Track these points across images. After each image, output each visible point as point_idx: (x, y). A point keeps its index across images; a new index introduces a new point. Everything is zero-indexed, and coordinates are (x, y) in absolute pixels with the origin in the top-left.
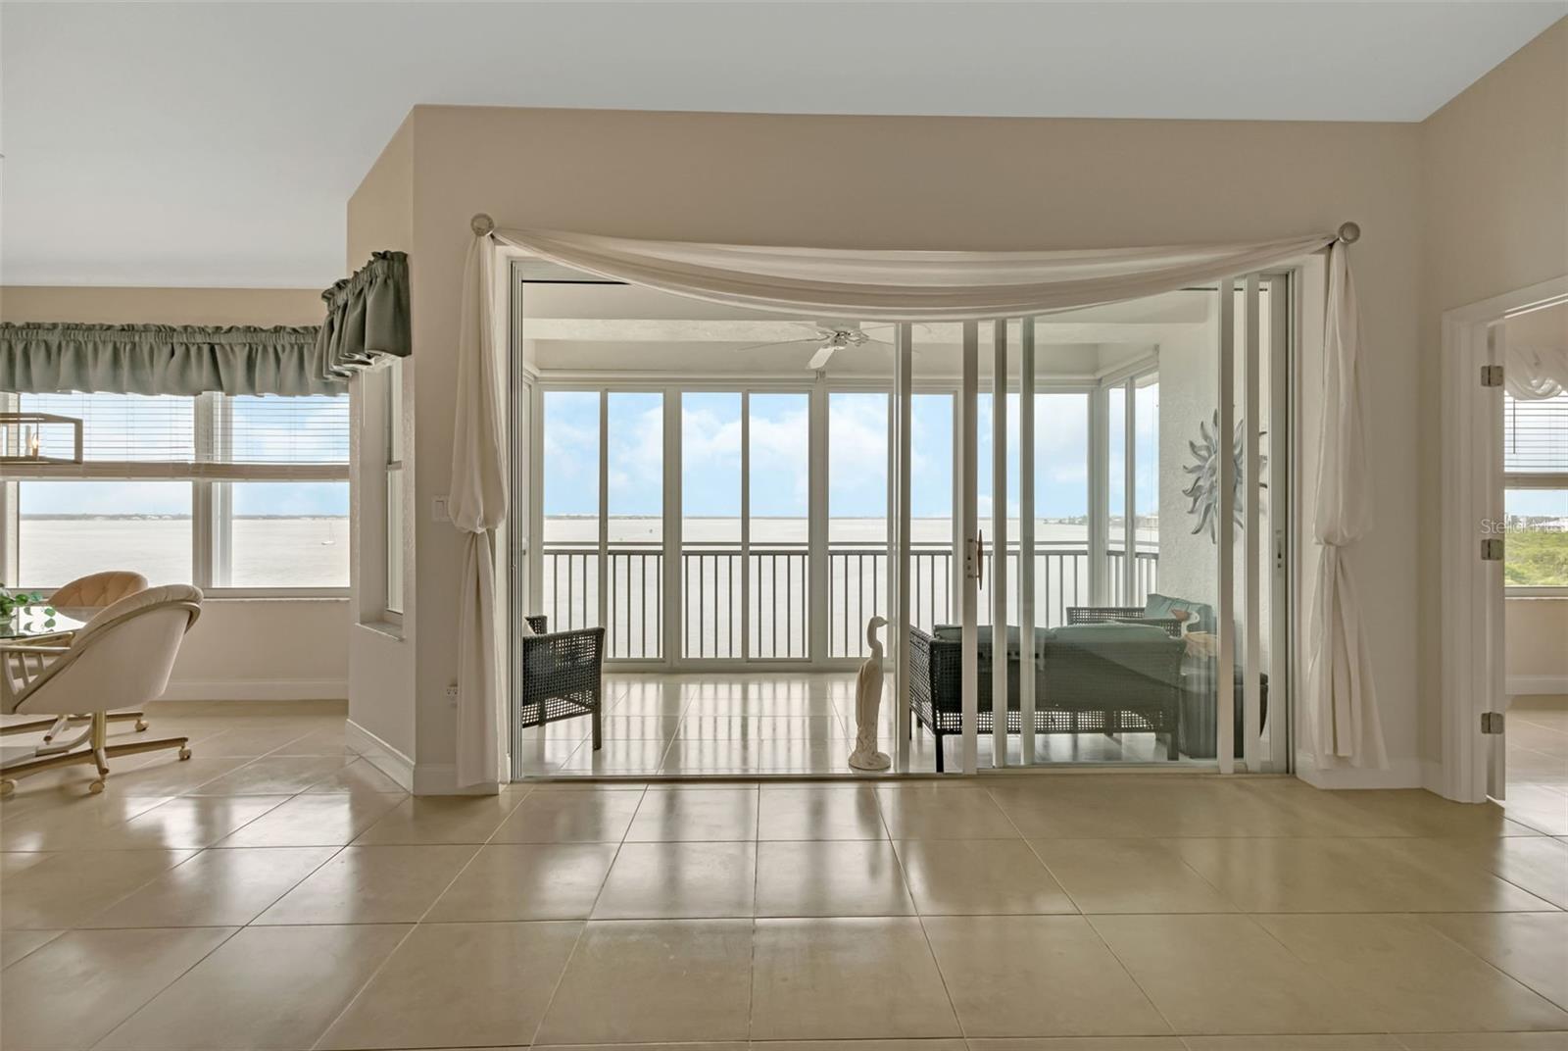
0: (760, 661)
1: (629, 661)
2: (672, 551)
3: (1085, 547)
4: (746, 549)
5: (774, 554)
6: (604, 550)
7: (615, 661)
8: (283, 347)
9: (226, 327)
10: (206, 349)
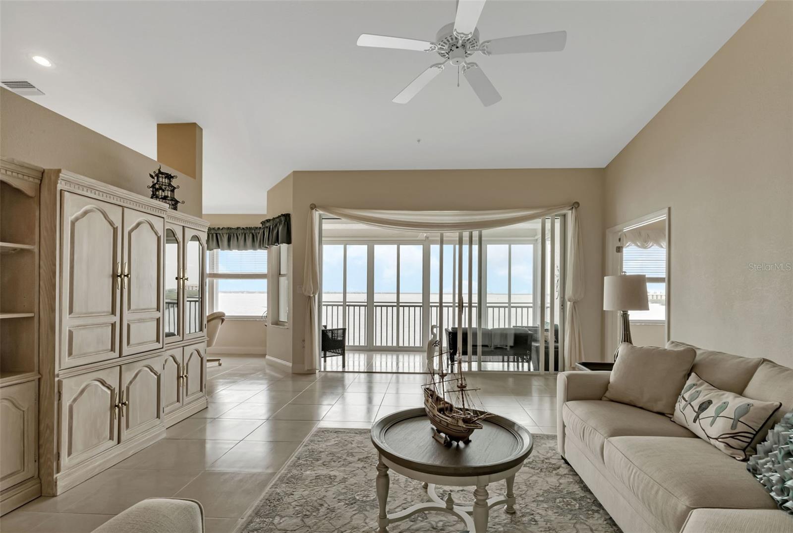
0: (403, 347)
1: (354, 346)
2: (370, 305)
3: (531, 305)
4: (398, 305)
5: (409, 306)
6: (345, 305)
7: (349, 346)
8: (239, 234)
9: (221, 228)
10: (215, 235)
